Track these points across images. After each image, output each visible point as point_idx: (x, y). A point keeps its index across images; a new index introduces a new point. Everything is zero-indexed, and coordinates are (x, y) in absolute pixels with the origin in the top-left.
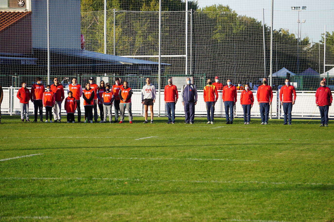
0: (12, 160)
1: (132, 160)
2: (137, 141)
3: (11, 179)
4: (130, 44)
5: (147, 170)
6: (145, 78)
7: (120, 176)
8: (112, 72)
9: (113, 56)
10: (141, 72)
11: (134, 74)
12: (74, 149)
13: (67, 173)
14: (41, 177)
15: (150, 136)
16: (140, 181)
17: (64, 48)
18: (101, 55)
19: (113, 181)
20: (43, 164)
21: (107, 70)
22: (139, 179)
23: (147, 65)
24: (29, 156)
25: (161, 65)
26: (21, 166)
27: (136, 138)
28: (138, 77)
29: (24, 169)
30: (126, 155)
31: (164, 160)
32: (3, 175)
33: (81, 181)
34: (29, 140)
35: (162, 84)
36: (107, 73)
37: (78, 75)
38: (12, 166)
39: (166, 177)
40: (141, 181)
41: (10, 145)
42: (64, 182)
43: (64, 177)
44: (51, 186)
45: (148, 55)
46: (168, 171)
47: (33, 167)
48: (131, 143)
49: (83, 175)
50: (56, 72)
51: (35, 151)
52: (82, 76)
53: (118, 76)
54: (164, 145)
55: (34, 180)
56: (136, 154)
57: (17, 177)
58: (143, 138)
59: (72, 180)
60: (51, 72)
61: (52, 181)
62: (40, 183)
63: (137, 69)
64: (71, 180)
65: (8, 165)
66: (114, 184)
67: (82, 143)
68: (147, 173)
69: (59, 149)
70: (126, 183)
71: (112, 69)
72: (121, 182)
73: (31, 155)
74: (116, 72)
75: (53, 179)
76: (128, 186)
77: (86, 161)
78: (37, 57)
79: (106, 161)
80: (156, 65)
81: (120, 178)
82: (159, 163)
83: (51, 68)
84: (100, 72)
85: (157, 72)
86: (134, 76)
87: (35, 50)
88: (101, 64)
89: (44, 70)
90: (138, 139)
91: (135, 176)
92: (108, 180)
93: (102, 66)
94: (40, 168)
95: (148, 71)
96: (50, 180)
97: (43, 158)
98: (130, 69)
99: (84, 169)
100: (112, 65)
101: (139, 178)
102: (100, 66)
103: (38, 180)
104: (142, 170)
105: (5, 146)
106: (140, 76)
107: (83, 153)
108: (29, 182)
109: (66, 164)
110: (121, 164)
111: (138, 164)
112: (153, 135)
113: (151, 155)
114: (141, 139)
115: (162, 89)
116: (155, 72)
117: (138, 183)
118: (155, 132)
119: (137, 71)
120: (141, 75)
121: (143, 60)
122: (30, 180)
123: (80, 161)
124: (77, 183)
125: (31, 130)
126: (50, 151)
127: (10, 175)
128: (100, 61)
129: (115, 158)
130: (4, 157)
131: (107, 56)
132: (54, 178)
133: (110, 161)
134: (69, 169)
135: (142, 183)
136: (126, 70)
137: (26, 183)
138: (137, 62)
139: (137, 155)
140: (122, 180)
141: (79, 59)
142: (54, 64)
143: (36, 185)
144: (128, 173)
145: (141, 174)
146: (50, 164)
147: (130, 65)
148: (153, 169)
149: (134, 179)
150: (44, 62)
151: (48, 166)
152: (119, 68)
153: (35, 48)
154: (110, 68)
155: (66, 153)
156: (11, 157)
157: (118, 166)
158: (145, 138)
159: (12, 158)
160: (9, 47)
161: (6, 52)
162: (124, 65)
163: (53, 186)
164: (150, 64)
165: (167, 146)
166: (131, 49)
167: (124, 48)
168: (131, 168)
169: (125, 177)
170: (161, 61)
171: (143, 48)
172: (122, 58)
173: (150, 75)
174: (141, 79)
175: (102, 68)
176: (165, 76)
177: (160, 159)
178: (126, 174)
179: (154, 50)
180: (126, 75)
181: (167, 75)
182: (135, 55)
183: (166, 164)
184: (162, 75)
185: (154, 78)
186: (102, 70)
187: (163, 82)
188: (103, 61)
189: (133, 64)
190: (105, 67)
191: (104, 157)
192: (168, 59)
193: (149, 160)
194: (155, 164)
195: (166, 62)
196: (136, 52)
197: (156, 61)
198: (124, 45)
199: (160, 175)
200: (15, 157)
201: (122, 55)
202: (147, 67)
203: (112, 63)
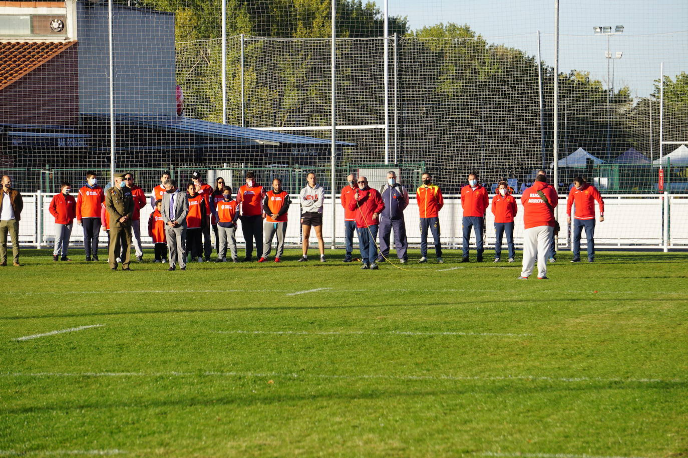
0: (44, 339)
1: (281, 335)
2: (290, 298)
3: (42, 376)
4: (274, 104)
5: (312, 355)
6: (304, 171)
7: (258, 368)
8: (239, 161)
9: (240, 129)
10: (297, 159)
11: (284, 163)
12: (165, 315)
13: (154, 364)
14: (103, 371)
15: (317, 288)
16: (298, 378)
17: (144, 113)
18: (218, 126)
19: (244, 377)
20: (106, 345)
21: (229, 156)
22: (297, 374)
23: (308, 145)
24: (77, 329)
25: (336, 145)
26: (61, 349)
27: (288, 292)
28: (291, 169)
29: (68, 355)
30: (270, 326)
31: (346, 335)
32: (27, 369)
33: (182, 378)
34: (76, 297)
35: (339, 184)
36: (228, 161)
37: (172, 166)
38: (43, 349)
39: (351, 369)
40: (301, 377)
41: (38, 309)
42: (148, 381)
43: (148, 371)
44: (122, 389)
45: (309, 125)
46: (354, 357)
47: (85, 352)
48: (279, 301)
49: (185, 367)
50: (128, 162)
51: (88, 318)
52: (179, 170)
54: (345, 305)
55: (89, 377)
56: (289, 325)
57: (54, 372)
58: (303, 292)
59: (164, 376)
60: (118, 162)
61: (125, 378)
62: (100, 384)
63: (289, 155)
64: (162, 378)
65: (35, 348)
66: (248, 383)
67: (181, 302)
68: (312, 361)
69: (136, 315)
70: (271, 381)
71: (238, 155)
72: (261, 379)
73: (81, 328)
74: (247, 159)
75: (127, 376)
76: (276, 387)
77: (191, 339)
78: (90, 132)
79: (230, 338)
80: (326, 145)
81: (259, 372)
82: (335, 341)
83: (117, 153)
84: (215, 160)
85: (329, 159)
86: (282, 167)
87: (86, 119)
88: (218, 145)
89: (104, 157)
90: (293, 294)
91: (288, 368)
92: (236, 376)
93: (220, 148)
94: (100, 354)
95: (311, 158)
96: (121, 378)
97: (104, 333)
98: (275, 155)
99: (187, 354)
100: (239, 147)
101: (297, 372)
102: (215, 148)
103: (95, 377)
104: (302, 356)
105: (29, 309)
106: (295, 168)
107: (183, 322)
108: (79, 382)
109: (150, 345)
110: (260, 344)
111: (294, 344)
112: (323, 286)
113: (320, 326)
114: (299, 293)
116: (324, 159)
117: (296, 382)
118: (327, 280)
119: (288, 158)
120: (297, 165)
121: (300, 136)
122: (80, 377)
123: (177, 339)
124: (174, 382)
125: (80, 278)
126: (117, 320)
127: (40, 368)
128: (216, 139)
129: (248, 331)
130: (28, 333)
131: (229, 128)
132: (128, 374)
133: (237, 337)
134: (156, 354)
135: (303, 381)
136: (266, 155)
137: (72, 384)
138: (288, 140)
139: (291, 326)
140: (264, 375)
141: (173, 135)
142: (123, 145)
143: (93, 387)
144: (275, 361)
145: (301, 363)
146: (119, 345)
147: (276, 146)
148: (323, 354)
149: (286, 374)
150: (104, 141)
151: (115, 350)
152: (253, 151)
153: (86, 115)
154: (234, 151)
155: (150, 323)
156: (42, 333)
157: (254, 348)
158: (306, 292)
159: (43, 335)
160: (34, 113)
161: (29, 122)
162: (262, 146)
163: (126, 389)
164: (315, 143)
165: (350, 307)
166: (275, 113)
167: (262, 112)
168: (281, 352)
169: (268, 370)
170: (335, 137)
171: (299, 112)
172: (259, 132)
173: (315, 166)
174: (297, 174)
175: (220, 152)
176: (344, 168)
177: (337, 333)
178: (270, 364)
179: (321, 116)
180: (267, 166)
181: (348, 165)
182: (283, 125)
183: (350, 344)
184: (338, 166)
185: (323, 171)
186: (220, 156)
187: (340, 179)
188: (220, 139)
189: (280, 143)
190: (225, 151)
191: (226, 330)
192: (350, 133)
193: (316, 335)
194: (327, 343)
195: (346, 138)
196: (285, 119)
197: (325, 137)
198: (262, 105)
199: (339, 365)
200: (50, 331)
201: (257, 127)
202: (308, 150)
203: (239, 142)
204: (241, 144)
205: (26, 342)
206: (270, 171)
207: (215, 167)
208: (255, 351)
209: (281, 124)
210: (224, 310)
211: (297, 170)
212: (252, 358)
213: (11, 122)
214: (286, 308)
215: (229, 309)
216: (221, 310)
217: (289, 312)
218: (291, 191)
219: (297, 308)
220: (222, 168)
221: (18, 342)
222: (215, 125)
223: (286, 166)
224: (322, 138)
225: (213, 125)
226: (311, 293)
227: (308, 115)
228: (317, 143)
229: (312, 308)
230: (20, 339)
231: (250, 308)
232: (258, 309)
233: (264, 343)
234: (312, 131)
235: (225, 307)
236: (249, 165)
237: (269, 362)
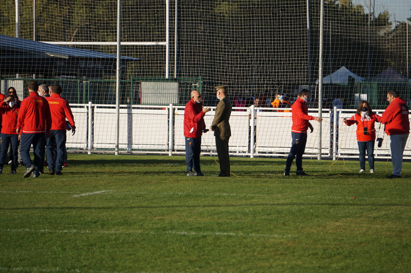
1: (66, 233)
2: (75, 199)
4: (64, 20)
5: (94, 252)
6: (91, 82)
7: (44, 264)
8: (30, 72)
9: (32, 43)
10: (85, 71)
11: (72, 75)
15: (101, 190)
18: (10, 39)
21: (21, 67)
22: (79, 270)
23: (95, 59)
25: (120, 60)
27: (74, 194)
28: (79, 81)
30: (56, 225)
31: (126, 234)
35: (123, 95)
36: (20, 72)
39: (130, 265)
40: (83, 272)
45: (96, 41)
46: (133, 254)
48: (65, 202)
53: (41, 79)
54: (127, 206)
56: (73, 224)
58: (87, 194)
63: (77, 67)
68: (94, 258)
71: (29, 67)
74: (38, 71)
79: (18, 235)
80: (112, 59)
81: (44, 268)
82: (116, 240)
84: (7, 70)
85: (115, 72)
86: (70, 78)
88: (10, 57)
90: (78, 196)
91: (71, 264)
92: (22, 271)
93: (12, 59)
95: (97, 71)
98: (64, 67)
100: (30, 59)
101: (80, 268)
102: (8, 59)
104: (85, 253)
106: (83, 80)
110: (46, 242)
111: (78, 242)
112: (106, 189)
113: (103, 225)
114: (84, 195)
115: (122, 103)
116: (110, 72)
118: (110, 183)
119: (76, 71)
120: (84, 77)
121: (88, 50)
128: (8, 51)
129: (35, 230)
131: (21, 41)
133: (25, 235)
136: (56, 67)
138: (77, 54)
139: (75, 225)
140: (48, 270)
144: (59, 257)
145: (84, 260)
147: (65, 59)
148: (105, 252)
149: (70, 269)
152: (43, 63)
154: (26, 63)
157: (41, 245)
158: (91, 193)
162: (52, 58)
164: (101, 57)
165: (131, 208)
166: (64, 29)
167: (53, 27)
168: (65, 249)
169: (53, 266)
170: (120, 52)
171: (87, 28)
172: (49, 46)
173: (102, 79)
174: (84, 85)
175: (12, 63)
176: (128, 81)
177: (118, 232)
178: (55, 260)
179: (107, 32)
180: (57, 77)
181: (132, 78)
182: (72, 40)
183: (130, 242)
184: (122, 79)
185: (108, 83)
186: (12, 67)
187: (124, 91)
188: (13, 52)
189: (69, 56)
190: (17, 63)
191: (15, 228)
192: (134, 49)
193: (99, 233)
194: (109, 241)
195: (130, 54)
196: (74, 34)
197: (111, 52)
198: (52, 21)
199: (119, 262)
201: (48, 41)
202: (95, 63)
203: (30, 55)
204: (33, 57)
206: (59, 82)
207: (7, 77)
208: (41, 248)
209: (70, 39)
210: (13, 209)
211: (84, 82)
212: (38, 254)
214: (71, 208)
215: (18, 209)
216: (11, 209)
217: (74, 212)
218: (78, 101)
219: (82, 208)
220: (14, 79)
222: (8, 38)
223: (74, 77)
224: (108, 52)
225: (6, 38)
226: (95, 195)
227: (96, 31)
228: (103, 57)
229: (95, 208)
231: (38, 208)
232: (45, 208)
233: (49, 241)
234: (99, 46)
235: (14, 207)
236: (40, 76)
237: (54, 259)
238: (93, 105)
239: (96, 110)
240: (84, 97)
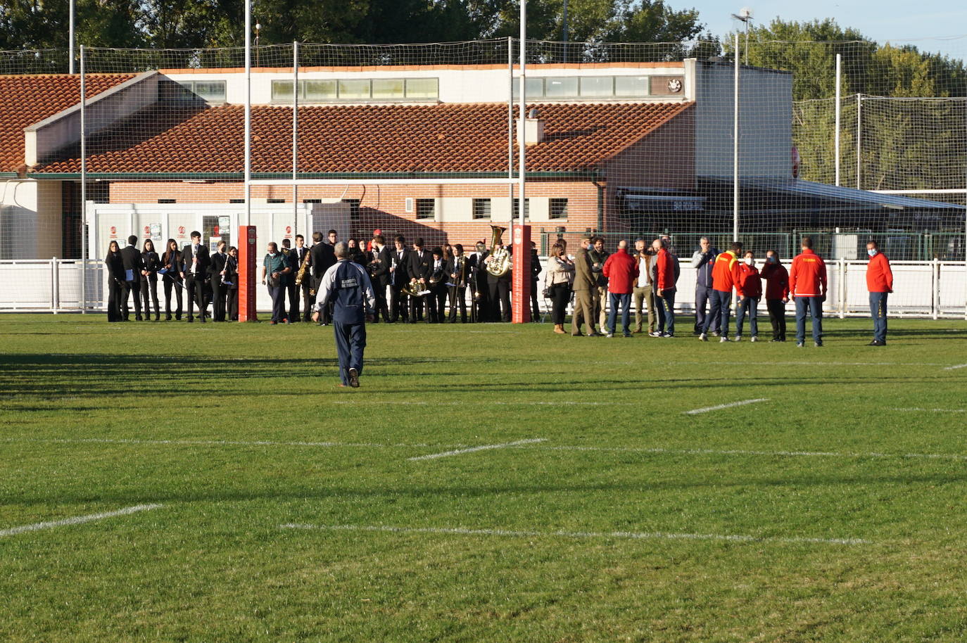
10: (920, 224)
11: (905, 228)
23: (931, 210)
28: (920, 235)
29: (749, 431)
32: (715, 445)
38: (720, 424)
60: (742, 226)
63: (911, 219)
65: (711, 423)
73: (748, 402)
83: (741, 217)
89: (727, 221)
97: (775, 408)
98: (896, 219)
106: (924, 234)
114: (956, 367)
116: (949, 224)
119: (910, 223)
120: (926, 230)
121: (923, 199)
131: (843, 190)
136: (887, 220)
138: (910, 204)
141: (789, 198)
142: (746, 209)
146: (797, 421)
147: (897, 210)
150: (728, 204)
151: (795, 427)
159: (712, 408)
161: (656, 185)
164: (938, 207)
172: (880, 195)
175: (847, 216)
180: (888, 231)
188: (838, 203)
189: (902, 207)
190: (852, 215)
200: (717, 404)
202: (932, 214)
203: (858, 205)
204: (860, 209)
205: (698, 415)
211: (926, 236)
213: (628, 185)
221: (689, 415)
228: (941, 207)
230: (690, 412)
238: (939, 262)
239: (942, 267)
240: (926, 253)
